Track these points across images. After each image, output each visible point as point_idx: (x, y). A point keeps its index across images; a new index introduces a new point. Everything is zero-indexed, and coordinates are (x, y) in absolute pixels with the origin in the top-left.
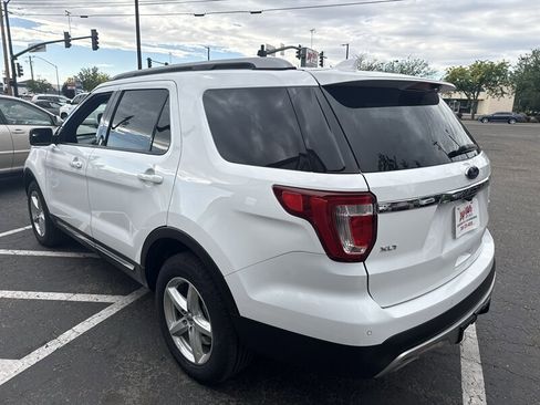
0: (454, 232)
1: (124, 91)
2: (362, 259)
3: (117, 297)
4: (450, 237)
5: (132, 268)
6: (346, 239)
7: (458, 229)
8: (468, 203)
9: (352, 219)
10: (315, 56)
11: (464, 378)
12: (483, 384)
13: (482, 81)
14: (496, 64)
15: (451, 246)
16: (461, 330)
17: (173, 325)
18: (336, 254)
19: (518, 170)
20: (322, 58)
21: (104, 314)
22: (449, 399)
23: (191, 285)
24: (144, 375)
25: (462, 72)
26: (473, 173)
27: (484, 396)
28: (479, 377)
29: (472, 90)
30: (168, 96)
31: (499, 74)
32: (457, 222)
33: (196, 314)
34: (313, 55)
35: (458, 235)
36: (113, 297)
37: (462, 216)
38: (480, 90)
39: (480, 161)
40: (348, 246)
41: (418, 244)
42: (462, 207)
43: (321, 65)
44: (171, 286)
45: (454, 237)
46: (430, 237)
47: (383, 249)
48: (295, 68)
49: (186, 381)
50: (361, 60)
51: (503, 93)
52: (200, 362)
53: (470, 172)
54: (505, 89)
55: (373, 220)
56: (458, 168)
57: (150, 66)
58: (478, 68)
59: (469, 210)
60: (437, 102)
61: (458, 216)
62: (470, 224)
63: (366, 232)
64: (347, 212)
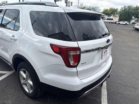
0: (102, 57)
1: (6, 10)
2: (76, 67)
3: (8, 72)
4: (101, 59)
5: (10, 64)
6: (71, 61)
7: (103, 57)
8: (106, 49)
9: (73, 55)
10: (70, 3)
11: (102, 93)
12: (107, 95)
13: (112, 13)
14: (115, 9)
15: (101, 61)
16: (102, 84)
17: (22, 81)
18: (68, 65)
19: (118, 37)
20: (72, 3)
21: (3, 77)
22: (98, 100)
23: (26, 71)
24: (13, 96)
25: (107, 10)
26: (108, 41)
27: (107, 98)
28: (106, 93)
29: (109, 15)
30: (19, 12)
31: (116, 11)
32: (103, 55)
33: (29, 79)
34: (69, 3)
35: (103, 58)
36: (6, 72)
37: (104, 53)
38: (111, 15)
39: (110, 37)
40: (72, 63)
41: (92, 62)
42: (105, 50)
43: (72, 5)
44: (21, 71)
45: (102, 59)
46: (96, 57)
47: (82, 64)
48: (58, 6)
49: (26, 97)
50: (82, 5)
51: (116, 16)
52: (30, 93)
53: (107, 41)
54: (117, 15)
55: (80, 55)
56: (104, 39)
57: (23, 1)
58: (111, 9)
59: (106, 51)
60: (100, 20)
61: (103, 53)
62: (107, 55)
63: (77, 59)
64: (72, 53)
